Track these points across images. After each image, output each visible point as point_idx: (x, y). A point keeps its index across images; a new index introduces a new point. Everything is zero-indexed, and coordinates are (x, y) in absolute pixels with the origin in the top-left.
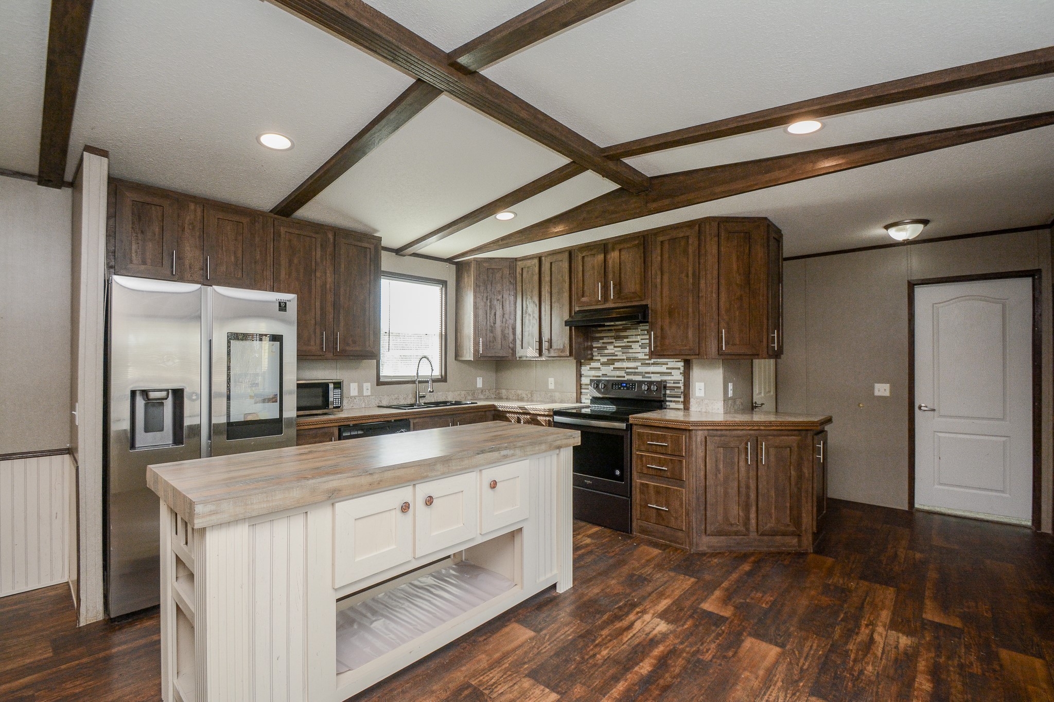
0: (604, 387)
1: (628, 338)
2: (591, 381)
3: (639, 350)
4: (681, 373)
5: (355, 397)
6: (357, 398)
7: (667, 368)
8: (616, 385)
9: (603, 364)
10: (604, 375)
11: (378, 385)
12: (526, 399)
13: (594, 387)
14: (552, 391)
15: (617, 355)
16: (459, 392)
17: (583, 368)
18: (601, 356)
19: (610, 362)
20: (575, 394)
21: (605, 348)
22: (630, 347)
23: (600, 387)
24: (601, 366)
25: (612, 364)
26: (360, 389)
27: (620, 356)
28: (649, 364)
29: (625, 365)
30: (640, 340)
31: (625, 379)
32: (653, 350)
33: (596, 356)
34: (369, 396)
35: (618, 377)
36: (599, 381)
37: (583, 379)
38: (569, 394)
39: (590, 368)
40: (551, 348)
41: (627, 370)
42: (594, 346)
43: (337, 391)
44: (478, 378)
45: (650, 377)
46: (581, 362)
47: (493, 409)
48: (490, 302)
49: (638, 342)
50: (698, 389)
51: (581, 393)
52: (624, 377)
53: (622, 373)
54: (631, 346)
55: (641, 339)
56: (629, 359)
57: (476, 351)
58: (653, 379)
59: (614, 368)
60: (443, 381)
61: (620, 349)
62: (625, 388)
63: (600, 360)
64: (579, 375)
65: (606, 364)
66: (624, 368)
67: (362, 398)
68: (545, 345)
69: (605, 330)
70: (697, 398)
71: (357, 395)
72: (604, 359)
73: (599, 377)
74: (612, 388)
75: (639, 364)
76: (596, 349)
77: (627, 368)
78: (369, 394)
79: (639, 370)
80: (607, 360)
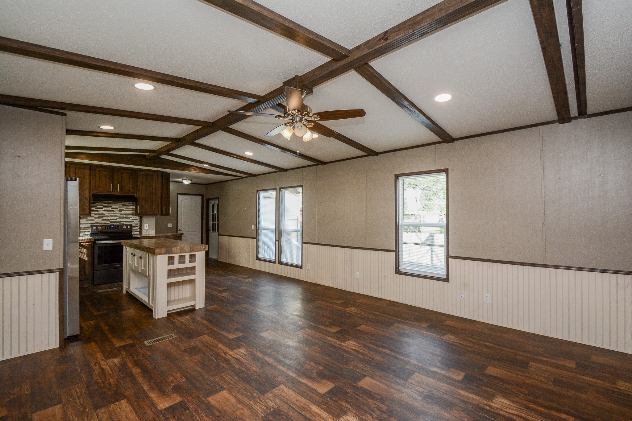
0: (101, 228)
1: (111, 207)
2: (88, 226)
4: (138, 221)
7: (132, 219)
9: (96, 218)
10: (96, 223)
13: (90, 229)
15: (104, 214)
18: (95, 214)
21: (98, 211)
24: (94, 219)
25: (101, 218)
27: (106, 214)
29: (110, 218)
33: (92, 214)
35: (105, 223)
36: (93, 226)
37: (81, 225)
39: (88, 220)
41: (111, 221)
45: (124, 223)
46: (83, 217)
49: (117, 209)
50: (146, 227)
51: (80, 232)
52: (109, 223)
53: (108, 222)
54: (113, 210)
56: (111, 216)
61: (107, 211)
63: (94, 216)
65: (98, 218)
66: (109, 220)
70: (146, 230)
72: (97, 216)
73: (93, 224)
74: (106, 228)
75: (118, 218)
79: (118, 220)
80: (99, 216)
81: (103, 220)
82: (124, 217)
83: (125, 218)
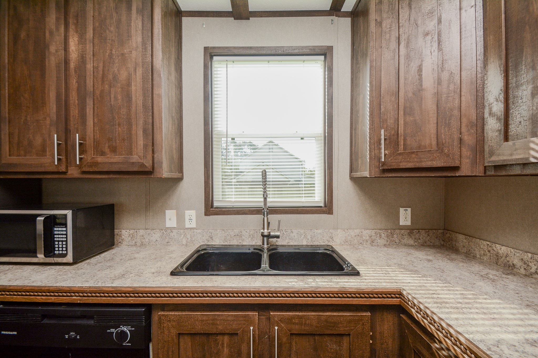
5: (171, 229)
6: (175, 231)
11: (207, 213)
26: (180, 218)
34: (193, 229)
43: (60, 229)
44: (402, 210)
60: (324, 212)
67: (182, 231)
71: (176, 226)
78: (194, 225)
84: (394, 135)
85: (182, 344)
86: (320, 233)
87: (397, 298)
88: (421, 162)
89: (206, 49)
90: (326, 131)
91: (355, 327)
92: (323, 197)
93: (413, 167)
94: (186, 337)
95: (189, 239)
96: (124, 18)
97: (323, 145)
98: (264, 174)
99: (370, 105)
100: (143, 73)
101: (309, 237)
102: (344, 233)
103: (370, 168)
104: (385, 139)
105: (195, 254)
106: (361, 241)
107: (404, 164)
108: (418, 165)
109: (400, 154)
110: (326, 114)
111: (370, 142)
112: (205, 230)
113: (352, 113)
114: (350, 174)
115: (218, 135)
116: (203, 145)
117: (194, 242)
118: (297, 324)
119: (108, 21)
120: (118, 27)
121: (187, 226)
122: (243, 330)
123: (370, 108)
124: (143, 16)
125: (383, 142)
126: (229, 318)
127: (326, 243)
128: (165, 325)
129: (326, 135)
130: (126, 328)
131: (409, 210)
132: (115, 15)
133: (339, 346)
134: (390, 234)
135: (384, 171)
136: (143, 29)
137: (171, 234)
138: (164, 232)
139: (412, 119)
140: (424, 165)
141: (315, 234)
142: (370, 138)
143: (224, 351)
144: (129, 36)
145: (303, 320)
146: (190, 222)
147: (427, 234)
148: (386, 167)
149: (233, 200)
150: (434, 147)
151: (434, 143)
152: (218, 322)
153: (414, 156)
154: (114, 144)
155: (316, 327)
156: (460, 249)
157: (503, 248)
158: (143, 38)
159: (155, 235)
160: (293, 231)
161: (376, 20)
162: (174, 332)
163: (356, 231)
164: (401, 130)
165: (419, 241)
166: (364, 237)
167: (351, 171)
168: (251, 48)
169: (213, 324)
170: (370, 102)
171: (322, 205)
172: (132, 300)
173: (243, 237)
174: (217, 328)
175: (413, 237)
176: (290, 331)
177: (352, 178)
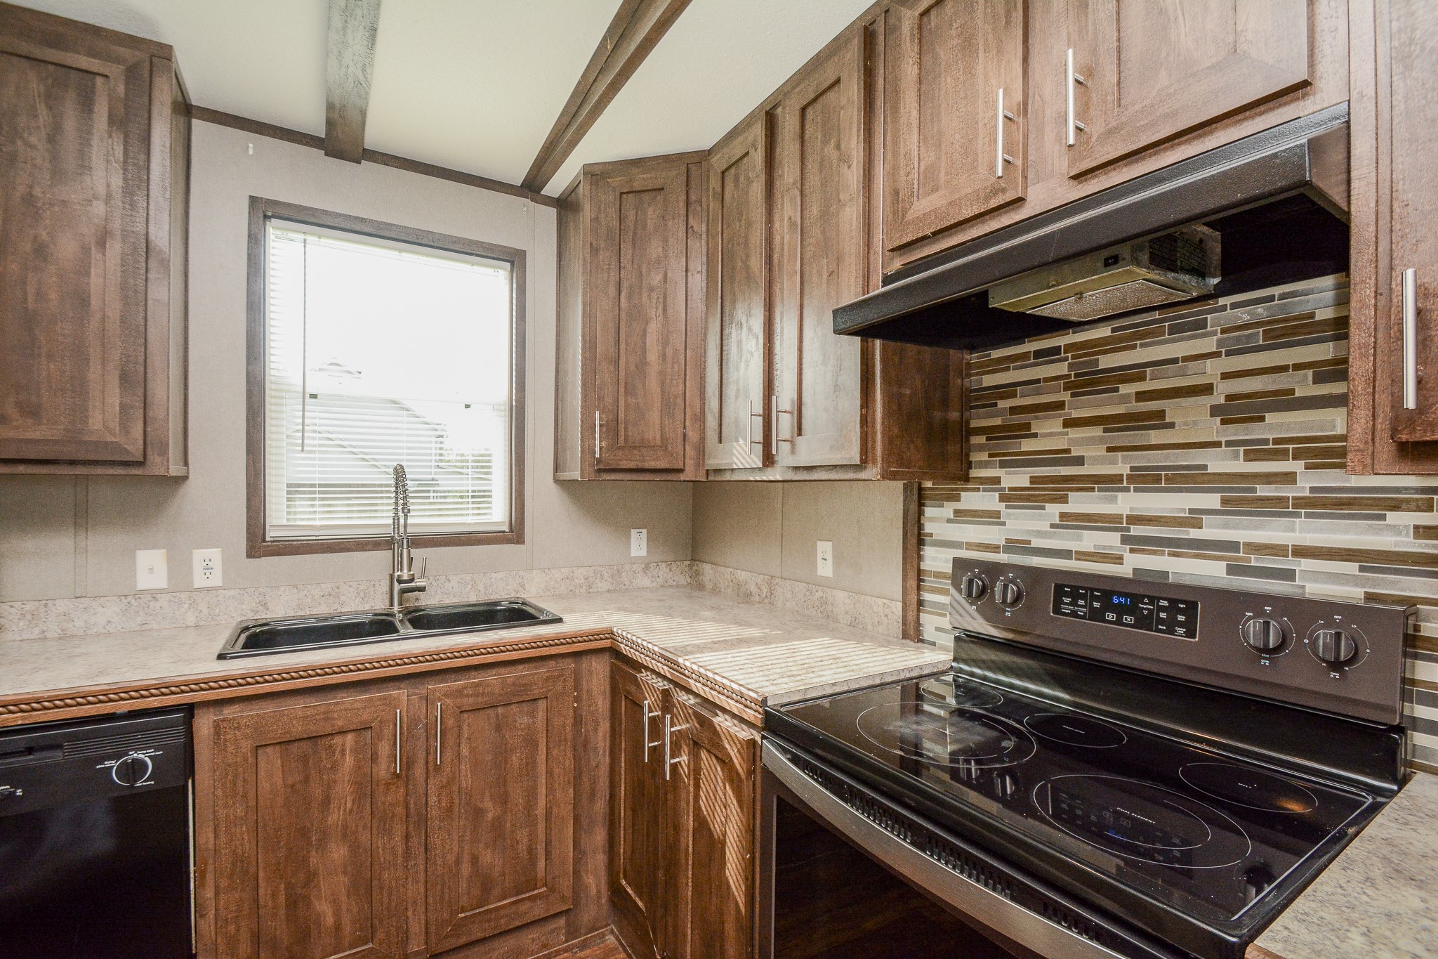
0: (1017, 599)
1: (1141, 378)
2: (959, 564)
3: (1213, 429)
5: (154, 594)
6: (163, 597)
8: (1075, 595)
9: (1013, 498)
10: (1016, 546)
11: (254, 552)
12: (757, 599)
13: (969, 594)
14: (824, 584)
15: (1080, 461)
16: (565, 571)
17: (929, 511)
18: (1003, 465)
19: (1055, 489)
20: (900, 605)
21: (1025, 431)
22: (1157, 420)
23: (998, 598)
24: (1001, 507)
25: (1053, 500)
26: (179, 567)
27: (1097, 461)
28: (1282, 501)
29: (1127, 503)
30: (1216, 380)
31: (1124, 570)
32: (1410, 402)
33: (983, 465)
34: (216, 588)
35: (1085, 558)
36: (993, 570)
37: (928, 551)
38: (880, 601)
39: (957, 512)
40: (800, 434)
41: (1136, 530)
42: (975, 424)
44: (634, 533)
45: (1289, 575)
46: (920, 489)
47: (606, 644)
48: (630, 297)
49: (1207, 389)
51: (920, 603)
52: (1119, 560)
54: (1161, 414)
55: (1226, 376)
56: (1145, 479)
57: (587, 451)
58: (1315, 589)
59: (1063, 516)
60: (509, 541)
61: (1097, 431)
62: (1129, 619)
63: (997, 480)
64: (915, 538)
65: (1028, 498)
66: (1117, 518)
67: (183, 596)
68: (784, 425)
69: (1025, 356)
71: (165, 586)
72: (1017, 478)
73: (996, 549)
74: (1057, 610)
75: (1213, 501)
76: (981, 439)
77: (1135, 520)
78: (216, 579)
79: (1210, 531)
80: (1034, 480)
81: (1070, 521)
82: (1289, 492)
83: (1300, 503)
84: (612, 421)
85: (262, 765)
86: (502, 579)
87: (607, 638)
88: (644, 461)
89: (253, 200)
90: (514, 398)
91: (554, 686)
92: (507, 514)
93: (635, 467)
94: (269, 750)
95: (205, 611)
96: (70, 124)
97: (507, 419)
98: (399, 473)
99: (582, 370)
100: (123, 254)
101: (481, 587)
102: (544, 574)
103: (581, 467)
104: (601, 426)
105: (240, 635)
106: (572, 588)
107: (626, 462)
108: (640, 465)
109: (619, 448)
110: (514, 367)
111: (582, 427)
112: (247, 590)
113: (557, 371)
114: (554, 475)
115: (275, 383)
116: (245, 406)
117: (218, 618)
118: (471, 695)
119: (22, 120)
120: (51, 139)
121: (199, 581)
122: (381, 722)
123: (582, 375)
124: (126, 136)
125: (597, 429)
126: (357, 705)
127: (513, 595)
128: (228, 737)
129: (514, 404)
130: (143, 754)
131: (645, 531)
132: (42, 110)
133: (532, 717)
134: (616, 572)
135: (599, 471)
136: (125, 162)
137: (152, 604)
138: (133, 601)
139: (634, 400)
140: (647, 465)
141: (492, 580)
142: (582, 421)
143: (345, 760)
144: (84, 167)
145: (481, 689)
146: (208, 575)
147: (669, 568)
148: (601, 466)
149: (318, 523)
150: (659, 443)
151: (658, 437)
152: (336, 715)
153: (635, 452)
154: (34, 399)
155: (500, 695)
156: (706, 584)
157: (744, 573)
158: (125, 180)
159: (104, 609)
160: (451, 577)
161: (591, 244)
162: (247, 746)
163: (563, 570)
164: (621, 416)
165: (658, 579)
166: (576, 581)
167: (557, 468)
168: (363, 220)
169: (326, 719)
170: (582, 365)
171: (506, 528)
172: (155, 701)
173: (343, 598)
174: (333, 725)
175: (650, 575)
176: (459, 708)
177: (557, 481)
